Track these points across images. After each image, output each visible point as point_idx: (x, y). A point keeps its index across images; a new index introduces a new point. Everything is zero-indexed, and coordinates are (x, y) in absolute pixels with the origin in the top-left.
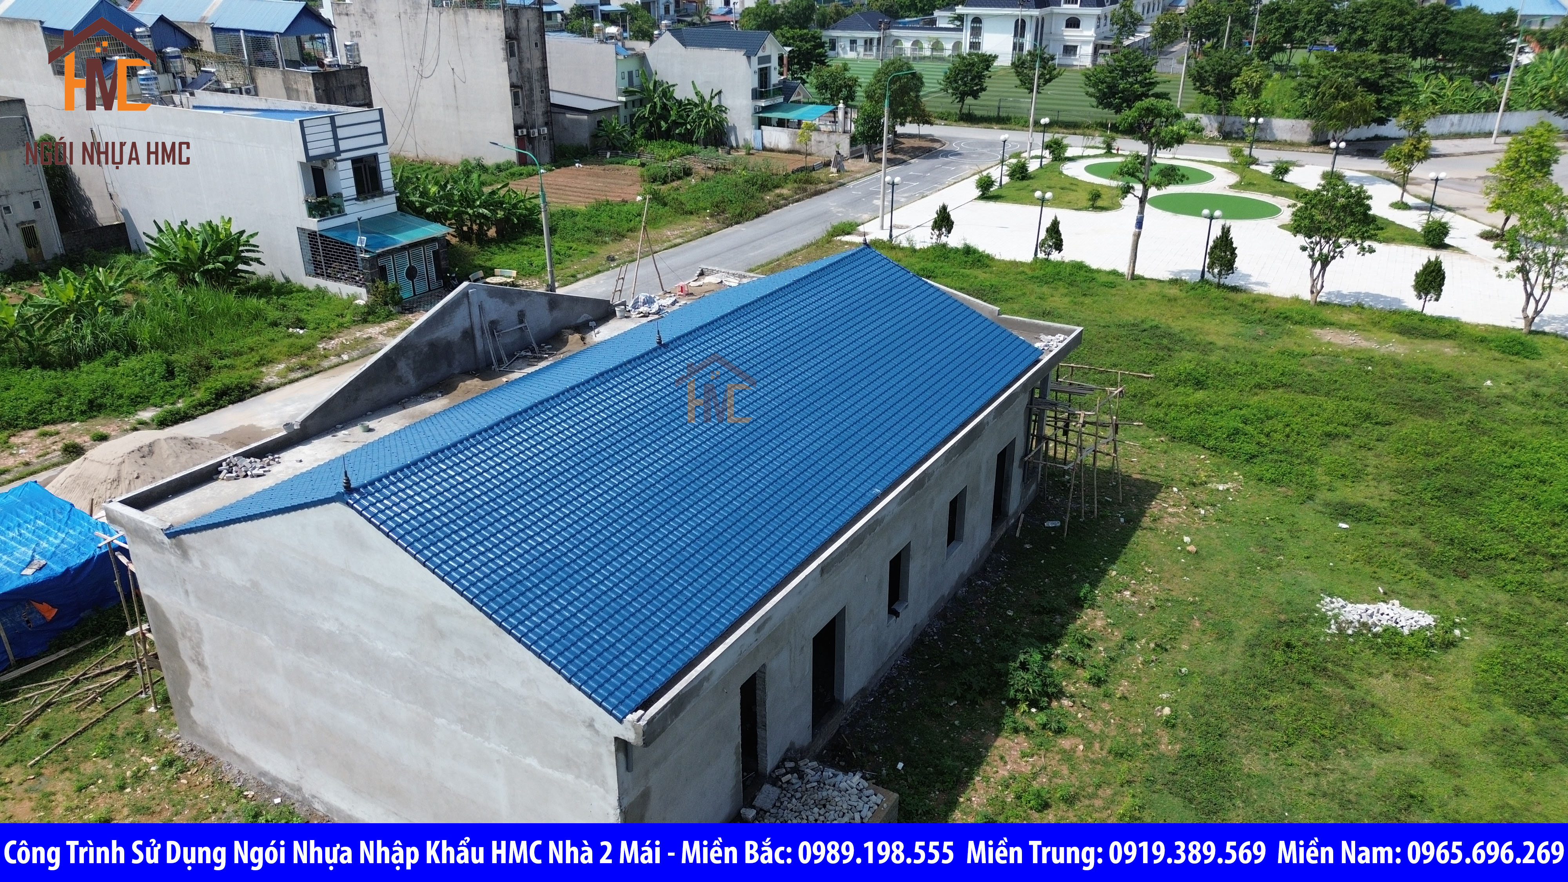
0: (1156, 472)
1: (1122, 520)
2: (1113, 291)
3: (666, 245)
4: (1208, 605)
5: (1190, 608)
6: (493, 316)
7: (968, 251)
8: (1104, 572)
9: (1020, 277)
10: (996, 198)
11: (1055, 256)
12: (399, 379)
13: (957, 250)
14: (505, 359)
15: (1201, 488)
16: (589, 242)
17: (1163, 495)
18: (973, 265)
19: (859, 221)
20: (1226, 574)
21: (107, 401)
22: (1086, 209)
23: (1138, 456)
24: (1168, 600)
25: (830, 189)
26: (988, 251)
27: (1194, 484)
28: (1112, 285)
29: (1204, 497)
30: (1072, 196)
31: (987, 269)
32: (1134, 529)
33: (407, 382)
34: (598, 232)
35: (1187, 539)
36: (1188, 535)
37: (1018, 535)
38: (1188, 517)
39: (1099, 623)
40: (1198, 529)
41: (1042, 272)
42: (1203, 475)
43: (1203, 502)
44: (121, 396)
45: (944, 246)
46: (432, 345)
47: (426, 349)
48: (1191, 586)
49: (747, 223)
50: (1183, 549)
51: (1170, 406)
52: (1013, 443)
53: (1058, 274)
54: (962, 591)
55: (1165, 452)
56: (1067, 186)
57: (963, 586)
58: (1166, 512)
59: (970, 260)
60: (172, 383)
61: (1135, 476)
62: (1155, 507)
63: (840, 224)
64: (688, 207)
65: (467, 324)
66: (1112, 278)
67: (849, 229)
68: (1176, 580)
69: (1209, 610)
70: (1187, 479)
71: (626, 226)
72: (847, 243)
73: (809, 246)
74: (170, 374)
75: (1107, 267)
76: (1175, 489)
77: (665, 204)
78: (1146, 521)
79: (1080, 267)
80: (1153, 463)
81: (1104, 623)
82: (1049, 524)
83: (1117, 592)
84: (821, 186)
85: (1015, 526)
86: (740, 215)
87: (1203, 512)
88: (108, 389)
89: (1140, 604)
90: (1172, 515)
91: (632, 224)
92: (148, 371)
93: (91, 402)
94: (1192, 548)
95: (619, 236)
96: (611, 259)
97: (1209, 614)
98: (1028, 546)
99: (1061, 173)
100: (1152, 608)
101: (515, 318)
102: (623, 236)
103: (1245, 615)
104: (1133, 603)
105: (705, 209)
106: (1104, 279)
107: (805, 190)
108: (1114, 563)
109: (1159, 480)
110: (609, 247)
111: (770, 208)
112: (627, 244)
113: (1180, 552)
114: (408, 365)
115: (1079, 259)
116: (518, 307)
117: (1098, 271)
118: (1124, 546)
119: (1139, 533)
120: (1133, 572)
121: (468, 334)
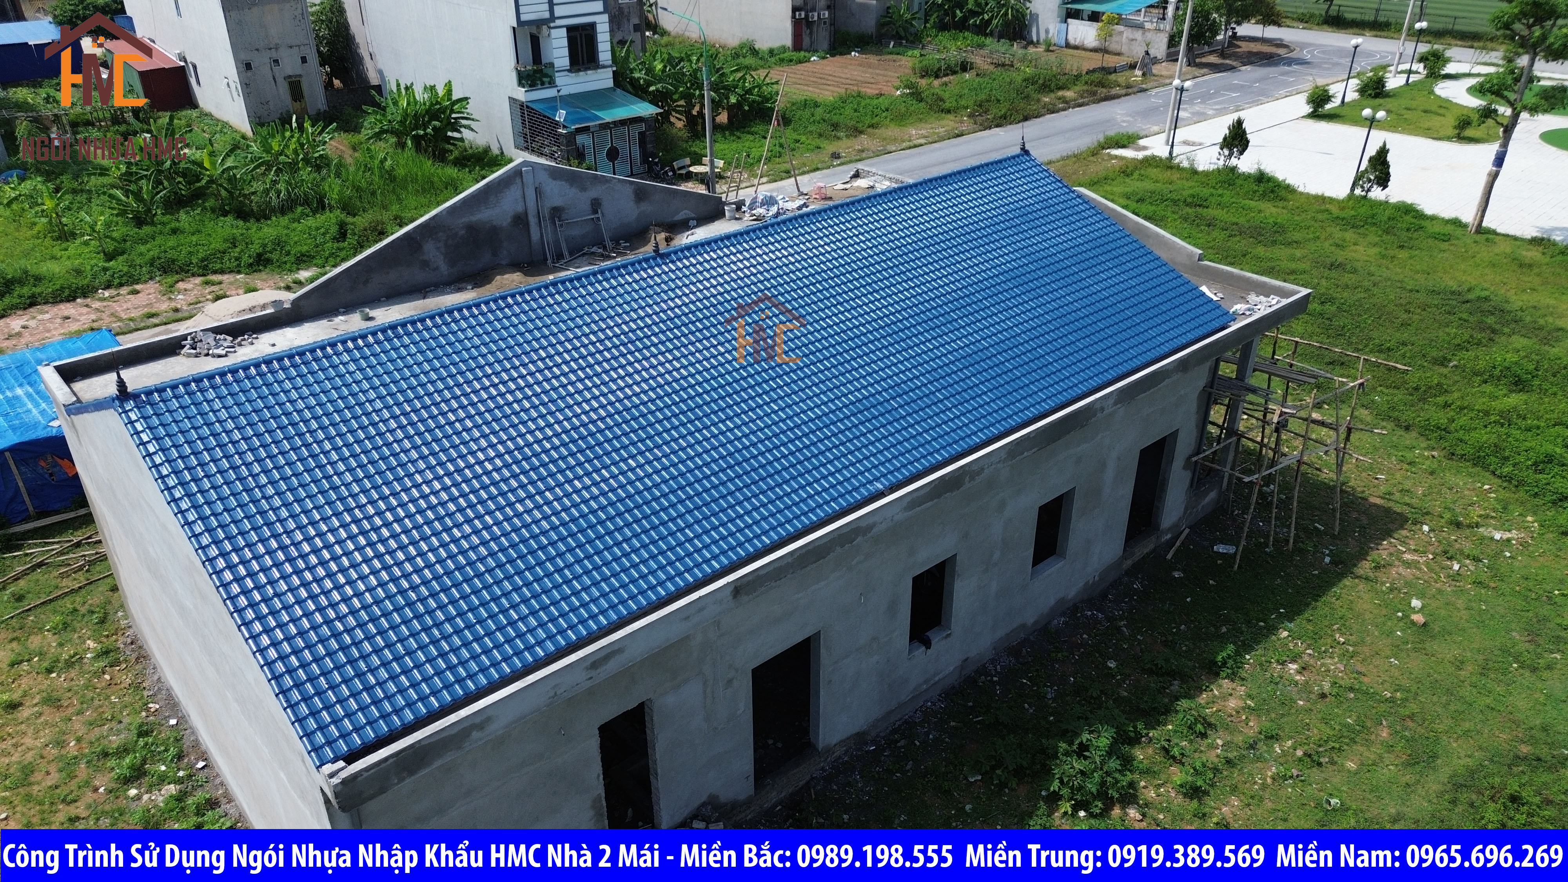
0: (1407, 499)
1: (1327, 560)
2: (1443, 246)
3: (904, 145)
4: (1413, 707)
5: (1383, 707)
6: (558, 202)
7: (1261, 178)
8: (1272, 629)
9: (1320, 216)
10: (1331, 117)
11: (1377, 193)
12: (425, 264)
13: (1247, 177)
14: (566, 253)
15: (1468, 532)
16: (820, 135)
17: (1404, 533)
18: (1264, 196)
19: (1142, 134)
20: (1460, 664)
21: (274, 256)
22: (1449, 139)
23: (1390, 472)
24: (1351, 689)
25: (1126, 95)
26: (1290, 181)
27: (1458, 525)
28: (1446, 238)
29: (1467, 546)
30: (1435, 122)
31: (1281, 204)
32: (1341, 576)
33: (437, 268)
34: (835, 126)
35: (1416, 603)
36: (1421, 596)
37: (1169, 556)
38: (1431, 570)
39: (1232, 703)
40: (1440, 591)
41: (1353, 213)
42: (1476, 513)
43: (1462, 552)
44: (288, 253)
45: (1234, 169)
46: (471, 228)
47: (462, 232)
48: (1397, 674)
49: (1009, 127)
50: (1406, 616)
51: (1462, 408)
52: (1174, 435)
53: (1373, 216)
54: (1059, 622)
55: (1432, 473)
56: (1434, 108)
57: (1063, 614)
58: (1400, 559)
59: (1261, 189)
60: (341, 245)
61: (1373, 500)
62: (1383, 551)
63: (1118, 134)
64: (947, 105)
65: (520, 208)
66: (1449, 228)
67: (1127, 141)
68: (1377, 661)
69: (1411, 717)
70: (1447, 515)
71: (868, 120)
72: (1116, 157)
73: (1068, 157)
74: (342, 235)
75: (1447, 214)
76: (1426, 528)
77: (921, 101)
78: (1365, 567)
79: (1407, 210)
80: (1408, 485)
81: (1241, 704)
82: (1220, 548)
83: (1278, 662)
84: (1116, 91)
85: (1170, 544)
86: (1004, 117)
87: (1456, 567)
88: (278, 245)
89: (1306, 688)
90: (1408, 564)
91: (876, 119)
92: (322, 230)
93: (259, 255)
94: (1418, 618)
95: (857, 132)
96: (836, 156)
97: (1410, 724)
98: (1177, 575)
99: (1432, 92)
100: (1323, 696)
101: (587, 207)
102: (861, 132)
103: (1467, 733)
104: (1296, 683)
105: (967, 108)
106: (1437, 228)
107: (1094, 94)
108: (1291, 620)
109: (1406, 510)
110: (840, 143)
111: (1043, 111)
112: (860, 142)
113: (1400, 619)
114: (438, 248)
115: (1409, 201)
116: (593, 193)
117: (1433, 218)
118: (1317, 597)
119: (1347, 582)
120: (1315, 638)
121: (520, 220)
